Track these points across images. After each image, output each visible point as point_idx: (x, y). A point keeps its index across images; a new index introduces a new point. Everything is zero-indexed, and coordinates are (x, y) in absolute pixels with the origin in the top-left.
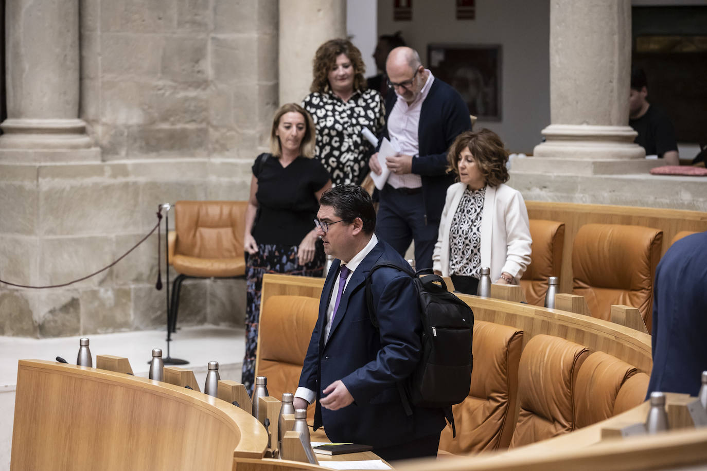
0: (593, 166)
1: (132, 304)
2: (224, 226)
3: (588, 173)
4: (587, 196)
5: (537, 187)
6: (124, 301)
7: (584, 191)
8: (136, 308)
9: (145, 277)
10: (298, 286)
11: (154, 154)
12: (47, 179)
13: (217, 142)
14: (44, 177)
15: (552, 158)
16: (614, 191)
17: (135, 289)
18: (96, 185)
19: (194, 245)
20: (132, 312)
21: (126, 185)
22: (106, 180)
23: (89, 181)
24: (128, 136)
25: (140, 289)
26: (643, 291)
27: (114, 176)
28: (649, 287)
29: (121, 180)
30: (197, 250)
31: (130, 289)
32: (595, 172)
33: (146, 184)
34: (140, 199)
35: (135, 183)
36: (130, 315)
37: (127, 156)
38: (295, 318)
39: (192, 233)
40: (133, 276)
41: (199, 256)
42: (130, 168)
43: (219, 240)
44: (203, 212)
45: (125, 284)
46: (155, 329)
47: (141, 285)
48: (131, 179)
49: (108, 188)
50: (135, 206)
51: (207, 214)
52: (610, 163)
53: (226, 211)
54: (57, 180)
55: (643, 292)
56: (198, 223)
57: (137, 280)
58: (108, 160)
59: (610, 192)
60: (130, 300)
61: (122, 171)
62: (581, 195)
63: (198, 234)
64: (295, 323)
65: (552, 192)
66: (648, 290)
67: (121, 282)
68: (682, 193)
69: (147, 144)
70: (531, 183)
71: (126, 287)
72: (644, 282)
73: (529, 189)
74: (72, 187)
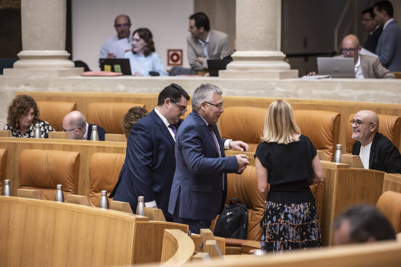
3: (56, 76)
4: (57, 88)
5: (23, 85)
7: (55, 86)
62: (53, 89)
65: (33, 87)
70: (19, 83)
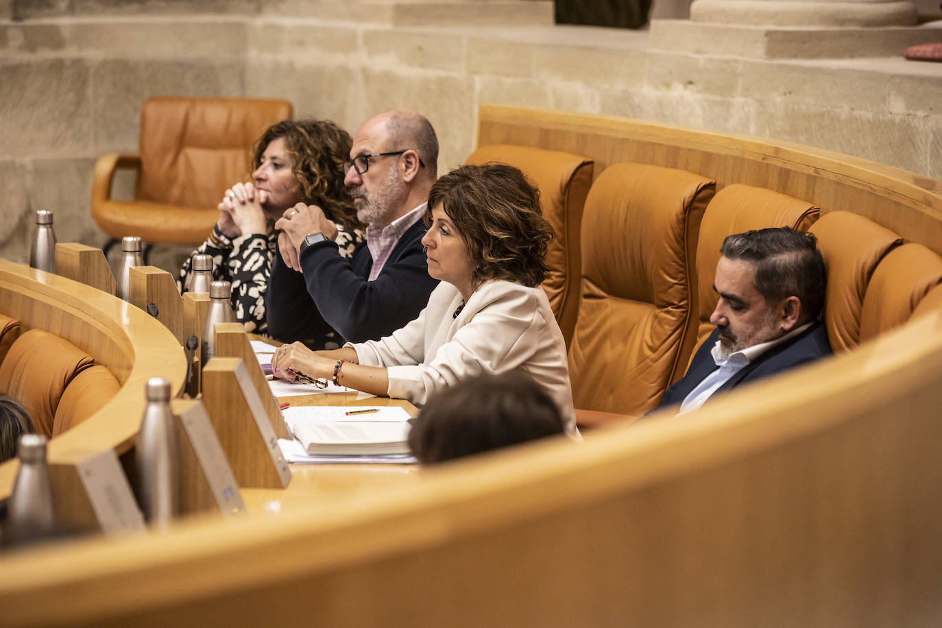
0: (766, 39)
2: (231, 145)
3: (758, 55)
5: (679, 81)
7: (746, 92)
11: (135, 7)
15: (707, 24)
16: (790, 93)
19: (171, 181)
21: (58, 66)
22: (10, 54)
26: (669, 308)
27: (29, 48)
28: (681, 301)
29: (46, 54)
30: (175, 192)
32: (771, 53)
33: (104, 63)
34: (90, 91)
35: (77, 62)
39: (169, 158)
41: (180, 203)
42: (66, 34)
43: (220, 173)
44: (194, 119)
48: (70, 53)
50: (78, 104)
51: (203, 120)
52: (811, 34)
53: (237, 117)
55: (668, 312)
56: (183, 139)
58: (27, 17)
59: (785, 94)
62: (742, 100)
63: (181, 160)
65: (700, 92)
66: (679, 307)
68: (892, 98)
70: (670, 73)
72: (671, 290)
73: (668, 86)
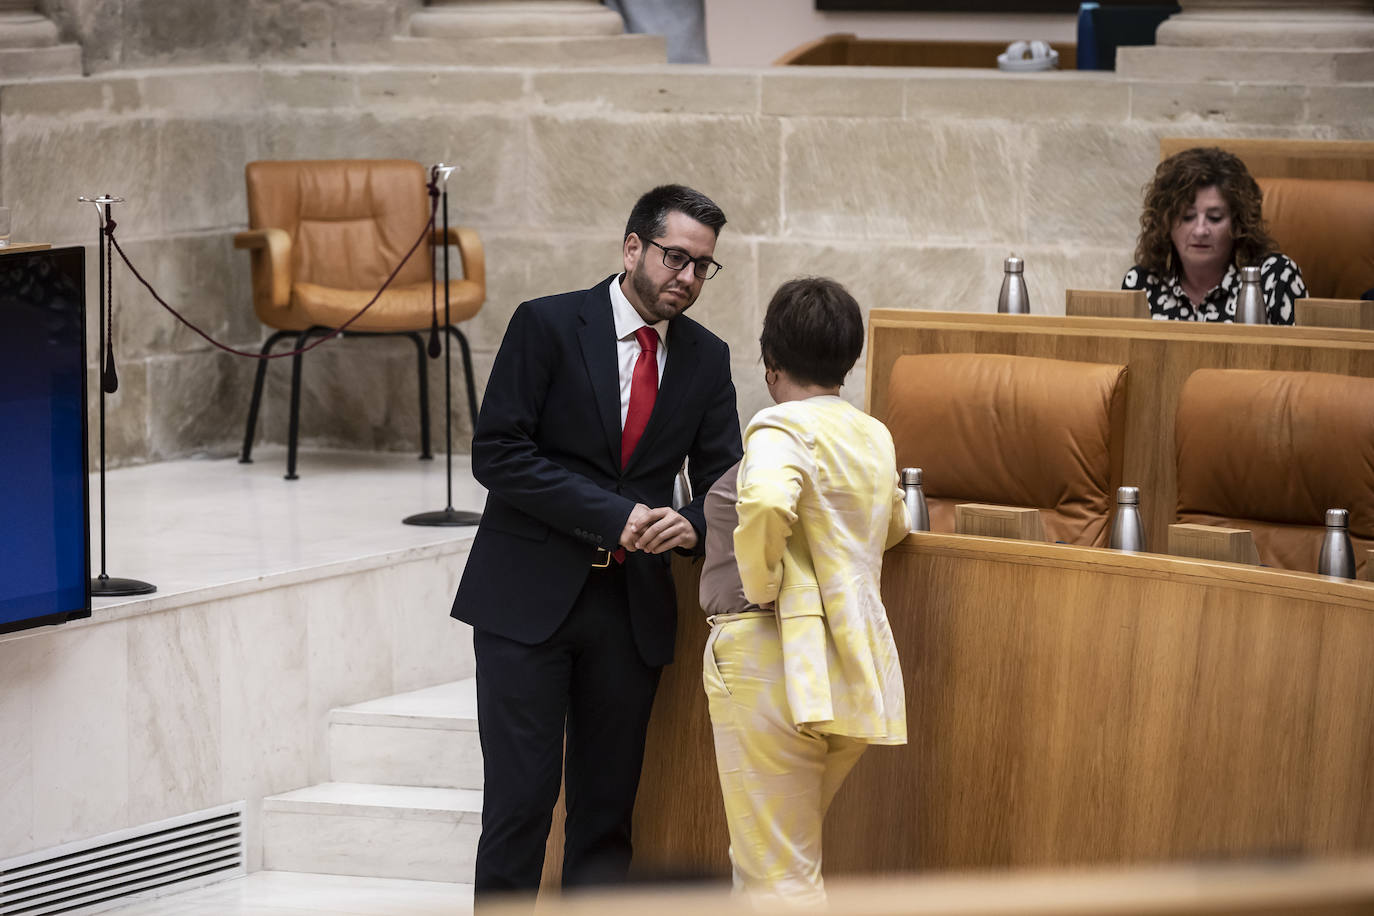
0: (1335, 63)
1: (148, 400)
2: (357, 216)
3: (1324, 78)
4: (1327, 128)
5: (1193, 111)
6: (136, 393)
7: (1319, 118)
8: (155, 411)
9: (167, 337)
10: (972, 332)
12: (15, 117)
13: (273, 25)
14: (9, 114)
17: (152, 364)
18: (90, 127)
19: (297, 260)
20: (148, 419)
21: (136, 128)
22: (103, 116)
23: (80, 119)
24: (123, 16)
25: (160, 366)
27: (117, 108)
29: (129, 115)
30: (304, 273)
31: (145, 364)
32: (1339, 77)
34: (158, 159)
35: (150, 122)
36: (145, 426)
37: (124, 61)
38: (990, 399)
40: (149, 338)
43: (348, 249)
44: (307, 186)
45: (136, 355)
46: (187, 457)
47: (162, 358)
48: (144, 113)
49: (108, 136)
50: (150, 175)
51: (316, 190)
53: (357, 182)
54: (29, 118)
56: (300, 209)
57: (155, 346)
60: (144, 393)
61: (127, 95)
62: (1312, 127)
63: (302, 236)
64: (993, 413)
65: (1233, 121)
67: (131, 352)
69: (154, 32)
70: (1176, 103)
71: (137, 362)
73: (1172, 117)
74: (53, 135)
